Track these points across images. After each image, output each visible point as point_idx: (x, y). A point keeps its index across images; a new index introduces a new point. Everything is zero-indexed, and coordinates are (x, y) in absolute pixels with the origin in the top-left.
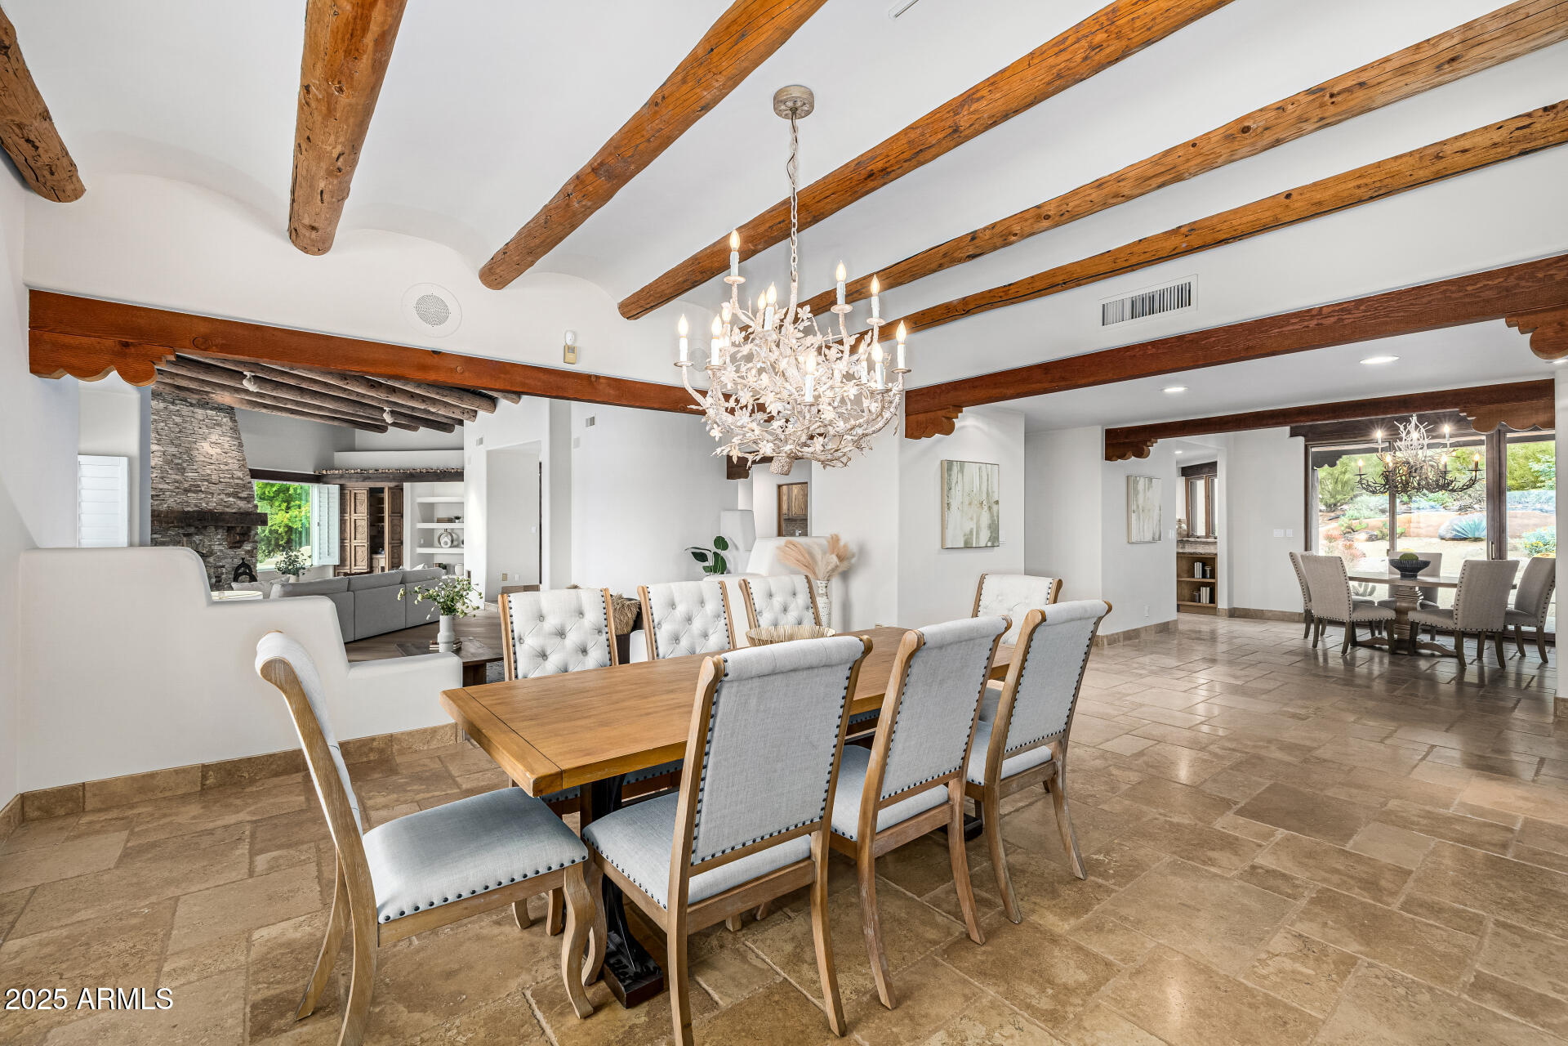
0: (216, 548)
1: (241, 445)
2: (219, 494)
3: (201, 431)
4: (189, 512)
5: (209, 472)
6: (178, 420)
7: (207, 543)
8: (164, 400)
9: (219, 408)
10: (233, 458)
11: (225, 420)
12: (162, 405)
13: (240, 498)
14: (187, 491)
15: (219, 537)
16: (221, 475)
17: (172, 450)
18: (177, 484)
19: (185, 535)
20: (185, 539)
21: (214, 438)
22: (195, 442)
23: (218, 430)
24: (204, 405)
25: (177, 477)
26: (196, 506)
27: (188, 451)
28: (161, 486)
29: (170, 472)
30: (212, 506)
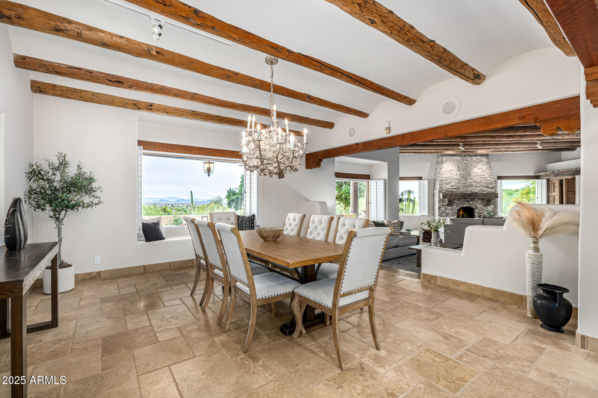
0: (478, 206)
1: (490, 167)
2: (480, 187)
3: (474, 165)
4: (468, 193)
5: (476, 179)
6: (466, 162)
7: (475, 204)
8: (462, 156)
9: (482, 155)
10: (486, 173)
11: (484, 159)
12: (461, 158)
13: (489, 188)
14: (467, 186)
15: (480, 202)
16: (481, 180)
17: (464, 172)
18: (464, 184)
19: (466, 201)
20: (466, 203)
21: (479, 166)
22: (472, 169)
23: (481, 163)
24: (476, 155)
25: (465, 182)
26: (471, 191)
27: (469, 172)
28: (458, 185)
29: (462, 180)
30: (476, 191)
